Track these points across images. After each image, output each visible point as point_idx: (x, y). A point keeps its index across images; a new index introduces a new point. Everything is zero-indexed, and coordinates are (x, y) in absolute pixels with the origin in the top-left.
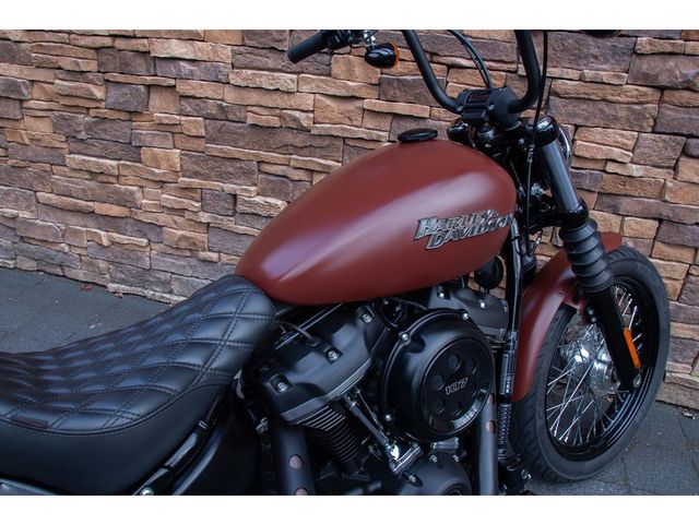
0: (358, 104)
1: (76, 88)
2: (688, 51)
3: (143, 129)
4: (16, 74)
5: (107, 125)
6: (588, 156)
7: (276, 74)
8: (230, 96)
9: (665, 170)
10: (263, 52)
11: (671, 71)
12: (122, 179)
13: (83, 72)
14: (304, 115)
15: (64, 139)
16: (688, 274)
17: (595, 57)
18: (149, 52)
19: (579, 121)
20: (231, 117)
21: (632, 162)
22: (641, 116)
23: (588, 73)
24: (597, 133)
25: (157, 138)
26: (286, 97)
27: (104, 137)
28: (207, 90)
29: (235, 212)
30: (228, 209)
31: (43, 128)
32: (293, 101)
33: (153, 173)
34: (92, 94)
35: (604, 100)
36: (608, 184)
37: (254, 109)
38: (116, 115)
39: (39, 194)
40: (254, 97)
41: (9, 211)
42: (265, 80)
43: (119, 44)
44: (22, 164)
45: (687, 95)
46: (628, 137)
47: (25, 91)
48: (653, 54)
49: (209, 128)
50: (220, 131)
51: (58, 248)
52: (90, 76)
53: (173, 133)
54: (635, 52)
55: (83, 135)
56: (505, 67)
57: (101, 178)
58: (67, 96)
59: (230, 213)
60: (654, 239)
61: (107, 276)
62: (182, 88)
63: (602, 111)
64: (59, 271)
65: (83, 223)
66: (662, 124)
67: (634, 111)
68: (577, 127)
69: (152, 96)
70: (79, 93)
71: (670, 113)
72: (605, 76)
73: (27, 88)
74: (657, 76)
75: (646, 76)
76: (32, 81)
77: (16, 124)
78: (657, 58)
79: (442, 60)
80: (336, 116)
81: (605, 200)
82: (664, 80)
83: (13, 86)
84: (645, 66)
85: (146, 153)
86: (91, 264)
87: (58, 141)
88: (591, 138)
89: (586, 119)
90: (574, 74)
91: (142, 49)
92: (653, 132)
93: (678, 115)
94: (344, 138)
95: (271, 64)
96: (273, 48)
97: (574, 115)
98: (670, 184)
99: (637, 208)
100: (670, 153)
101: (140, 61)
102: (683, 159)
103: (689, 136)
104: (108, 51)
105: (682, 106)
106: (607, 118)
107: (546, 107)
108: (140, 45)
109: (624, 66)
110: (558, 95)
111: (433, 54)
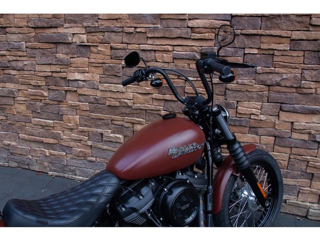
0: (151, 96)
1: (37, 92)
2: (276, 72)
3: (64, 108)
4: (13, 87)
5: (49, 106)
6: (243, 113)
7: (118, 85)
8: (99, 94)
9: (274, 117)
10: (112, 77)
11: (271, 79)
12: (55, 128)
13: (39, 86)
14: (129, 101)
15: (31, 112)
16: (290, 158)
17: (242, 75)
18: (66, 78)
19: (238, 100)
20: (100, 102)
21: (261, 114)
22: (262, 96)
23: (240, 81)
24: (246, 104)
25: (69, 111)
26: (122, 94)
27: (48, 111)
28: (90, 92)
29: (102, 141)
30: (99, 139)
31: (22, 108)
32: (125, 96)
33: (68, 125)
34: (43, 94)
35: (247, 91)
36: (253, 124)
37: (109, 99)
38: (53, 102)
39: (19, 135)
40: (109, 95)
41: (7, 142)
42: (113, 87)
43: (55, 75)
44: (13, 123)
45: (278, 87)
46: (258, 104)
47: (16, 94)
48: (263, 73)
49: (91, 107)
50: (95, 108)
51: (27, 157)
52: (43, 87)
53: (76, 109)
54: (256, 73)
55: (39, 111)
57: (46, 128)
58: (33, 95)
59: (100, 141)
60: (274, 144)
61: (48, 169)
62: (80, 91)
63: (247, 95)
64: (27, 167)
65: (38, 146)
66: (271, 99)
67: (259, 95)
68: (238, 102)
69: (67, 94)
70: (38, 94)
71: (273, 95)
72: (246, 82)
73: (17, 92)
74: (266, 81)
75: (262, 81)
76: (19, 90)
77: (11, 107)
78: (265, 74)
79: (183, 78)
80: (142, 101)
81: (252, 129)
82: (269, 82)
83: (11, 92)
84: (261, 77)
85: (65, 118)
86: (42, 164)
87: (29, 113)
88: (244, 106)
89: (241, 98)
91: (63, 77)
92: (268, 102)
93: (277, 96)
94: (146, 110)
95: (115, 81)
96: (115, 75)
97: (236, 97)
98: (277, 122)
99: (265, 132)
100: (275, 110)
101: (63, 81)
102: (281, 112)
103: (281, 103)
104: (50, 78)
105: (277, 92)
106: (249, 97)
107: (225, 94)
108: (63, 75)
109: (253, 78)
110: (229, 90)
111: (179, 76)
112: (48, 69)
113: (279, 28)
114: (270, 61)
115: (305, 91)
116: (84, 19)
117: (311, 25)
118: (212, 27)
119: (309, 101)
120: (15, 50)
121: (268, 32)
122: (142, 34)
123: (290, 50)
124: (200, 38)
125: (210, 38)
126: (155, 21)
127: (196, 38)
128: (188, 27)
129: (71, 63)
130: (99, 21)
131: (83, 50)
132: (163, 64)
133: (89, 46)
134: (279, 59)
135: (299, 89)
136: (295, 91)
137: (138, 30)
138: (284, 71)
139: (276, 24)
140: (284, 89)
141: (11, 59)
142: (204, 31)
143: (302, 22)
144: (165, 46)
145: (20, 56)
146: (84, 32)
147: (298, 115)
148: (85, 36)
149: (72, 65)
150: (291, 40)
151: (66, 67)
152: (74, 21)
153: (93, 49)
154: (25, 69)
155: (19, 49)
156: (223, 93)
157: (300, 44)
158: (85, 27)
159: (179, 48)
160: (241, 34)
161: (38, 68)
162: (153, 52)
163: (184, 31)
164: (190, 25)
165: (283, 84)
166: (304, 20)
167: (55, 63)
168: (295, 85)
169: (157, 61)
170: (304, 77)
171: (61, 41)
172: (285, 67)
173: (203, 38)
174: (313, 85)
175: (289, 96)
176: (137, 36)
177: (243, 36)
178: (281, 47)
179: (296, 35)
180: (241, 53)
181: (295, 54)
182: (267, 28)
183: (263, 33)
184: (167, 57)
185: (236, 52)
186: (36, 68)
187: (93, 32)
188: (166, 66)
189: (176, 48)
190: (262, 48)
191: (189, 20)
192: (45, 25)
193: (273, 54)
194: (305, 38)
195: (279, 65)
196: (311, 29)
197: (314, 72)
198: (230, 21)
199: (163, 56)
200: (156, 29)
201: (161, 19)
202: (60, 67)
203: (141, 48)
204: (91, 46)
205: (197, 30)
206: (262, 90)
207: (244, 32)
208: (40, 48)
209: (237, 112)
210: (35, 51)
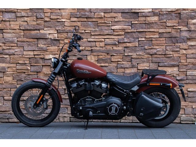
1: (22, 67)
2: (154, 48)
3: (41, 76)
4: (4, 66)
5: (30, 76)
10: (72, 56)
11: (152, 52)
15: (16, 81)
17: (138, 51)
18: (44, 58)
19: (138, 63)
22: (149, 60)
23: (138, 54)
24: (142, 65)
27: (29, 79)
29: (65, 93)
30: (63, 93)
31: (10, 79)
35: (142, 58)
38: (33, 73)
39: (5, 97)
43: (36, 56)
45: (156, 55)
46: (148, 64)
52: (27, 64)
54: (145, 49)
55: (23, 79)
56: (122, 54)
58: (20, 70)
63: (142, 60)
64: (7, 121)
66: (153, 61)
68: (138, 64)
69: (43, 68)
71: (154, 59)
72: (141, 54)
73: (7, 69)
74: (150, 53)
75: (148, 53)
76: (8, 67)
78: (149, 50)
79: (110, 54)
82: (151, 53)
84: (147, 51)
87: (14, 82)
89: (139, 62)
90: (135, 54)
92: (152, 63)
96: (74, 55)
97: (137, 62)
100: (156, 66)
101: (41, 60)
102: (159, 67)
103: (159, 63)
104: (33, 58)
105: (156, 58)
106: (143, 61)
107: (131, 61)
108: (42, 56)
109: (144, 52)
110: (133, 58)
111: (108, 53)
112: (32, 53)
113: (153, 28)
114: (151, 43)
115: (168, 56)
116: (56, 26)
117: (166, 26)
118: (123, 29)
119: (171, 61)
120: (9, 42)
121: (149, 30)
122: (88, 34)
123: (159, 37)
124: (117, 34)
125: (122, 34)
126: (95, 27)
127: (116, 34)
128: (111, 29)
129: (47, 50)
130: (65, 27)
131: (55, 42)
132: (100, 48)
133: (59, 40)
134: (155, 42)
135: (165, 55)
136: (164, 56)
137: (86, 31)
138: (158, 48)
139: (152, 26)
140: (159, 56)
141: (5, 48)
142: (120, 31)
143: (163, 25)
144: (101, 39)
145: (12, 46)
146: (56, 33)
147: (167, 68)
148: (56, 35)
149: (48, 51)
150: (159, 33)
151: (44, 52)
152: (50, 27)
153: (61, 41)
154: (16, 54)
155: (12, 42)
156: (130, 61)
157: (163, 35)
158: (57, 30)
159: (108, 40)
160: (137, 32)
161: (25, 53)
162: (94, 42)
163: (110, 31)
164: (112, 28)
165: (158, 53)
166: (163, 24)
167: (37, 50)
168: (163, 54)
169: (96, 47)
170: (167, 50)
171: (42, 37)
172: (158, 45)
173: (119, 34)
174: (171, 53)
175: (162, 59)
176: (86, 34)
177: (137, 33)
178: (155, 36)
179: (161, 31)
180: (137, 40)
181: (161, 39)
182: (148, 28)
183: (146, 31)
184: (102, 44)
185: (135, 40)
186: (24, 53)
187: (61, 33)
188: (101, 48)
189: (106, 40)
190: (146, 37)
191: (112, 26)
192: (32, 29)
193: (152, 40)
194: (164, 32)
195: (155, 45)
196: (167, 28)
197: (171, 47)
198: (131, 26)
199: (100, 44)
200: (96, 31)
201: (98, 26)
202: (40, 52)
203: (88, 40)
204: (60, 40)
205: (116, 31)
206: (149, 57)
207: (138, 30)
208: (27, 41)
209: (138, 69)
210: (23, 43)
